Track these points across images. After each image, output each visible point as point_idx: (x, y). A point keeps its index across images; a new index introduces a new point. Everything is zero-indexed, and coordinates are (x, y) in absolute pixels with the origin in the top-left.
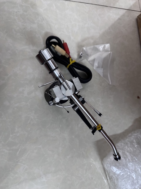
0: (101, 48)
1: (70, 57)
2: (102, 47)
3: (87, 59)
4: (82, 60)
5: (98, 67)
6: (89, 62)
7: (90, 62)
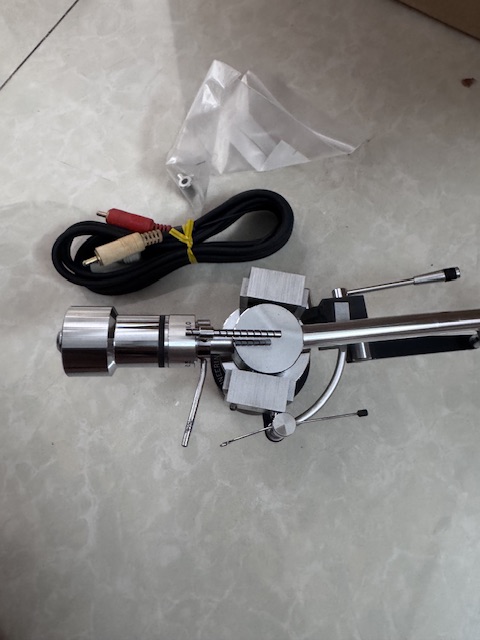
0: (208, 99)
1: (165, 230)
2: (208, 96)
3: (213, 175)
4: (205, 194)
5: (267, 153)
6: (226, 171)
7: (232, 169)
